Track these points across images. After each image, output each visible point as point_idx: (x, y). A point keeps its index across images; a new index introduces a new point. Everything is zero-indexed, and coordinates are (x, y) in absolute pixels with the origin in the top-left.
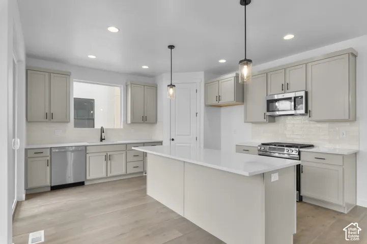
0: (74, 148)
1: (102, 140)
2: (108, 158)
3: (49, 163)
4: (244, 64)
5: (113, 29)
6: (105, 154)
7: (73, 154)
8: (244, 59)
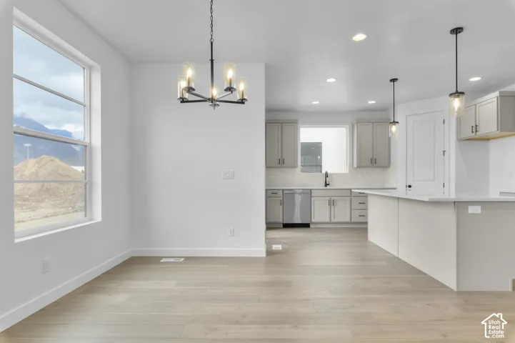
0: (301, 191)
1: (326, 185)
2: (332, 203)
3: (282, 203)
4: (455, 97)
5: (331, 80)
6: (328, 198)
7: (300, 196)
8: (455, 91)
